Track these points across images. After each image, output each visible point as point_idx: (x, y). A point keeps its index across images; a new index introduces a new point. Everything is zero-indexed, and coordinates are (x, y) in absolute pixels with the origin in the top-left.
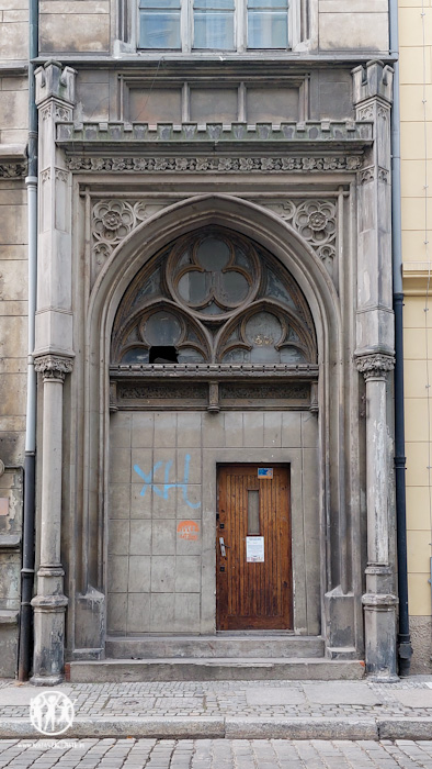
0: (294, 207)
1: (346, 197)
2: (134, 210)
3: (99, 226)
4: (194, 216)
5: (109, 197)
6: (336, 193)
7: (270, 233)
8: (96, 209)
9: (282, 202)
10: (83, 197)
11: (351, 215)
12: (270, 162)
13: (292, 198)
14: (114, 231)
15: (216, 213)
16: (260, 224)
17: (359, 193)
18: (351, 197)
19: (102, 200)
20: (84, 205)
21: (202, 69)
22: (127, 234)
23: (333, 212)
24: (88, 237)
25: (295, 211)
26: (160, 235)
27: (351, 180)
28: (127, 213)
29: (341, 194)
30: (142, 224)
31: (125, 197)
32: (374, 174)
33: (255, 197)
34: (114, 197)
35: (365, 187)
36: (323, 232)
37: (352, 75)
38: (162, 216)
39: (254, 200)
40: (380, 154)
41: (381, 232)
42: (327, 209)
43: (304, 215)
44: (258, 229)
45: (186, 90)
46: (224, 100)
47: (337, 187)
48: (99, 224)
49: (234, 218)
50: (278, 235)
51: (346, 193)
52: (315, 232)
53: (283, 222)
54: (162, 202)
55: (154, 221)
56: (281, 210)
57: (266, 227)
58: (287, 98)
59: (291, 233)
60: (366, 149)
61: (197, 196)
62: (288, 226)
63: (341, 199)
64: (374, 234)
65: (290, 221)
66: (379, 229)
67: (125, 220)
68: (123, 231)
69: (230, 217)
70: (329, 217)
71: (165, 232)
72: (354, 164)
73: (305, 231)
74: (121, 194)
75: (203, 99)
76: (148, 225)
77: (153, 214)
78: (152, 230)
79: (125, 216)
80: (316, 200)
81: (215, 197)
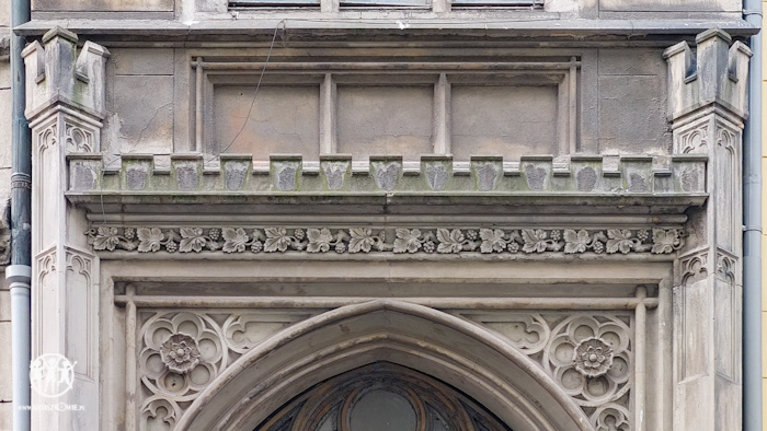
0: (546, 327)
1: (651, 310)
2: (224, 333)
3: (155, 364)
4: (343, 345)
5: (174, 307)
6: (631, 301)
7: (497, 380)
8: (147, 330)
9: (522, 318)
10: (121, 306)
11: (661, 346)
12: (497, 238)
13: (543, 311)
14: (183, 375)
15: (389, 340)
16: (478, 361)
17: (678, 301)
18: (660, 310)
19: (160, 313)
20: (123, 323)
21: (361, 47)
22: (208, 381)
23: (625, 338)
24: (133, 387)
25: (548, 336)
26: (275, 382)
27: (660, 274)
28: (209, 339)
29: (640, 303)
30: (240, 362)
31: (204, 307)
32: (709, 263)
33: (468, 308)
34: (183, 307)
35: (691, 288)
36: (603, 379)
37: (665, 60)
38: (279, 346)
39: (466, 312)
40: (720, 225)
41: (721, 381)
42: (613, 333)
43: (566, 344)
44: (473, 371)
45: (328, 88)
46: (405, 110)
47: (634, 289)
48: (154, 361)
49: (425, 350)
50: (513, 385)
51: (651, 301)
52: (589, 379)
53: (522, 357)
54: (282, 316)
55: (264, 355)
56: (519, 333)
57: (489, 368)
58: (533, 107)
59: (540, 382)
60: (692, 212)
61: (350, 304)
62: (534, 366)
63: (640, 313)
64: (707, 386)
65: (538, 357)
66: (718, 375)
67: (207, 353)
68: (201, 375)
69: (417, 347)
70: (617, 349)
71: (285, 376)
72: (666, 242)
73: (568, 378)
74: (198, 299)
75: (363, 107)
76: (253, 362)
77: (262, 340)
78: (257, 373)
79: (206, 345)
80: (590, 315)
81: (386, 308)
